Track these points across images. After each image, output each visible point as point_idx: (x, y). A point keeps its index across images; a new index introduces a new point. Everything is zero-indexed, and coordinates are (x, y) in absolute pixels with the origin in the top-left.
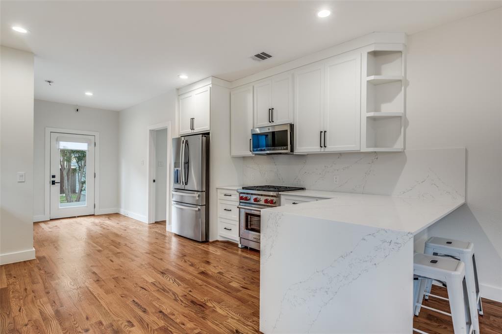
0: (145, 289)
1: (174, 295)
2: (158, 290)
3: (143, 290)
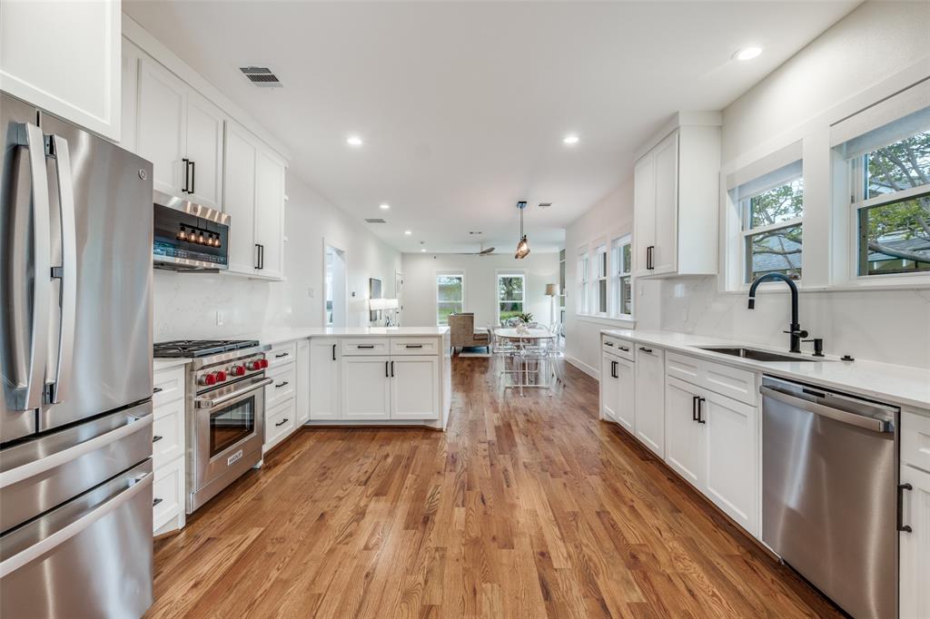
0: (483, 499)
1: (460, 476)
2: (468, 490)
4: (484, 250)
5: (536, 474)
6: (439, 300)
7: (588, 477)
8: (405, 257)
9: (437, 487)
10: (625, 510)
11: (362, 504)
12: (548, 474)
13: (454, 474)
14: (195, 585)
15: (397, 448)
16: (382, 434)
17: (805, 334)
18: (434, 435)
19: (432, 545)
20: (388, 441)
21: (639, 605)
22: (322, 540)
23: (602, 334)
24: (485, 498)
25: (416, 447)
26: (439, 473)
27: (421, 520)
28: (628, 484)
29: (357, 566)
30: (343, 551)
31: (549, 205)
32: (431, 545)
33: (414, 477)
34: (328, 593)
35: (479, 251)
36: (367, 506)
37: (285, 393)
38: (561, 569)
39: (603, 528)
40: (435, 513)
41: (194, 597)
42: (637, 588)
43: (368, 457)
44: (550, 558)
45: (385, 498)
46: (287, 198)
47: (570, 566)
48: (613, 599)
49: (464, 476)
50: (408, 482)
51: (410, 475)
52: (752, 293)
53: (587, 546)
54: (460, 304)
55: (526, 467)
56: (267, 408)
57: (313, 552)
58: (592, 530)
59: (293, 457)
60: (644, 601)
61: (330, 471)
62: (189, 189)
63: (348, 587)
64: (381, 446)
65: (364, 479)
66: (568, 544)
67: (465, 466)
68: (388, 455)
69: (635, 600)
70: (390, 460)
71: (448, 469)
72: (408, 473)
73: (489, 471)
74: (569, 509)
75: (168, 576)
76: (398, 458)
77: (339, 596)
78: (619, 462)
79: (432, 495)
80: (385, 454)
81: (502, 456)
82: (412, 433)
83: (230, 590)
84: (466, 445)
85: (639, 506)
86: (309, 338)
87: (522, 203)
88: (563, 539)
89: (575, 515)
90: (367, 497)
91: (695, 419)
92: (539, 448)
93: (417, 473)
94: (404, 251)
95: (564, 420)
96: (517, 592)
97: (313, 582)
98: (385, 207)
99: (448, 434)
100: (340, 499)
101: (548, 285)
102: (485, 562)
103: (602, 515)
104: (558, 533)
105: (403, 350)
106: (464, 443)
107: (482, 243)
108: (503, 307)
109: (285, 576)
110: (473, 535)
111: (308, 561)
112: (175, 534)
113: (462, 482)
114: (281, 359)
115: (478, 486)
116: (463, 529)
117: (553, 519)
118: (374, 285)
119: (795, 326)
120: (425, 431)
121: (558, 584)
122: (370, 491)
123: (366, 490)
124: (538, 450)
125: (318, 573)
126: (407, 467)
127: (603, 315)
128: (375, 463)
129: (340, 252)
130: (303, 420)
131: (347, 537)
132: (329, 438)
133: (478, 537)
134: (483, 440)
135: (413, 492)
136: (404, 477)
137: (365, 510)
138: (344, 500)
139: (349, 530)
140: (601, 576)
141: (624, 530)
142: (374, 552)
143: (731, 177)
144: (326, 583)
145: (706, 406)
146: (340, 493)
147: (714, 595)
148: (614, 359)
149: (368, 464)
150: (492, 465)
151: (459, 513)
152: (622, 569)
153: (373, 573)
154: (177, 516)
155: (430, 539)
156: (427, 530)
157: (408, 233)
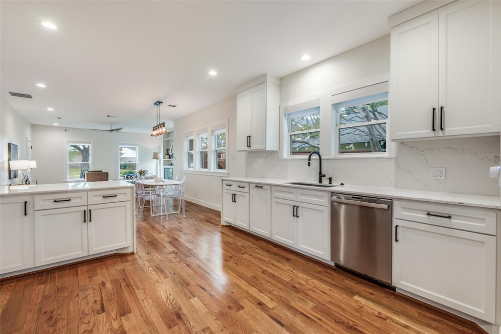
0: (201, 287)
1: (174, 279)
2: (187, 286)
3: (202, 287)
4: (113, 129)
6: (69, 162)
7: (242, 256)
8: (34, 127)
9: (164, 292)
10: (272, 266)
11: (115, 327)
13: (169, 280)
15: (107, 275)
17: (324, 176)
18: (130, 258)
21: (314, 307)
23: (223, 180)
25: (123, 270)
27: (175, 318)
28: (261, 254)
31: (175, 106)
32: (197, 329)
33: (142, 291)
36: (121, 326)
38: (274, 307)
39: (271, 279)
40: (179, 309)
42: (307, 300)
43: (85, 290)
44: (265, 304)
45: (131, 314)
47: (276, 304)
48: (304, 310)
49: (177, 278)
50: (140, 296)
51: (136, 291)
52: (309, 160)
53: (273, 290)
54: (88, 164)
58: (268, 282)
60: (315, 305)
61: (55, 314)
64: (90, 277)
65: (98, 307)
66: (266, 293)
67: (172, 272)
68: (103, 284)
69: (312, 306)
70: (109, 285)
71: (162, 277)
72: (134, 290)
73: (190, 270)
74: (250, 276)
76: (115, 282)
78: (249, 245)
79: (167, 298)
80: (100, 282)
81: (189, 258)
82: (109, 262)
84: (160, 259)
85: (275, 263)
87: (159, 103)
88: (261, 292)
89: (254, 277)
90: (115, 320)
91: (294, 216)
96: (268, 330)
98: (41, 85)
99: (140, 255)
101: (155, 153)
102: (237, 323)
103: (265, 272)
104: (256, 290)
105: (99, 200)
106: (157, 257)
107: (111, 124)
110: (216, 311)
113: (179, 282)
115: (192, 281)
116: (207, 310)
117: (247, 284)
118: (12, 149)
119: (320, 173)
121: (280, 316)
122: (113, 315)
123: (109, 315)
126: (129, 286)
127: (206, 170)
128: (97, 292)
133: (220, 311)
134: (168, 252)
136: (133, 294)
137: (123, 330)
140: (291, 302)
141: (280, 276)
143: (286, 109)
145: (300, 210)
147: (330, 290)
148: (234, 192)
149: (92, 296)
150: (188, 265)
151: (195, 301)
152: (295, 294)
155: (193, 327)
156: (185, 322)
157: (50, 109)
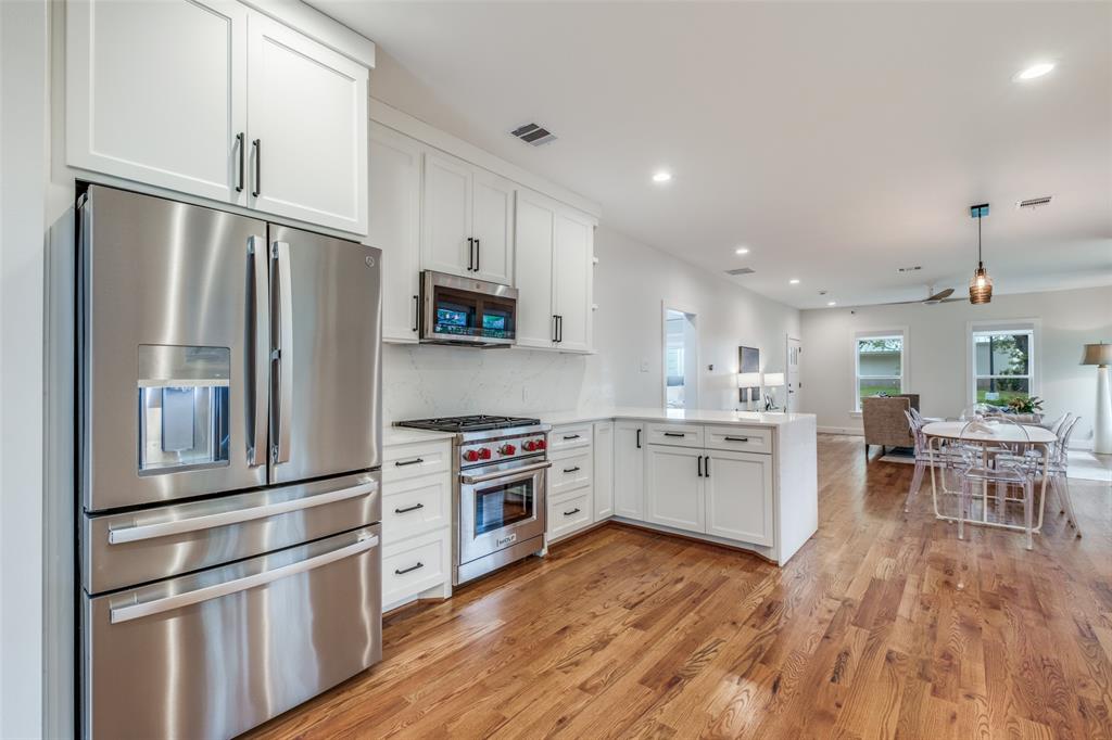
4: (934, 294)
5: (903, 678)
6: (859, 374)
8: (805, 315)
9: (718, 642)
11: (612, 632)
12: (930, 685)
13: (755, 631)
14: (422, 657)
15: (701, 572)
16: (692, 550)
18: (760, 568)
19: (659, 718)
20: (696, 559)
22: (547, 657)
24: (781, 684)
25: (725, 579)
26: (734, 623)
27: (668, 680)
29: (559, 704)
30: (556, 679)
31: (1046, 201)
33: (697, 618)
34: (513, 721)
35: (927, 297)
36: (616, 635)
37: (578, 480)
40: (691, 677)
41: (415, 667)
43: (656, 575)
45: (643, 632)
46: (596, 260)
49: (769, 641)
50: (683, 623)
51: (692, 614)
55: (889, 659)
56: (549, 492)
57: (530, 667)
59: (580, 553)
61: (605, 580)
62: (474, 266)
63: (534, 724)
64: (682, 564)
65: (634, 600)
67: (781, 625)
68: (682, 579)
70: (680, 586)
71: (751, 622)
72: (690, 611)
73: (815, 646)
75: (412, 639)
76: (693, 586)
77: (520, 730)
79: (704, 652)
80: (680, 576)
81: (854, 628)
82: (731, 559)
83: (441, 674)
84: (802, 596)
86: (613, 420)
87: (979, 209)
90: (623, 624)
92: (939, 634)
93: (703, 614)
94: (802, 306)
95: (1035, 599)
97: (508, 701)
98: (742, 251)
99: (784, 573)
100: (594, 616)
105: (720, 442)
106: (800, 591)
108: (981, 386)
109: (488, 683)
111: (519, 675)
112: (439, 602)
113: (761, 647)
114: (572, 441)
115: (781, 663)
116: (715, 716)
118: (749, 357)
120: (754, 559)
122: (633, 618)
123: (629, 614)
124: (934, 638)
125: (518, 694)
126: (695, 602)
128: (660, 584)
129: (690, 317)
130: (603, 514)
131: (571, 664)
132: (628, 541)
134: (835, 595)
135: (681, 638)
136: (682, 614)
137: (611, 639)
138: (597, 619)
139: (578, 657)
142: (587, 695)
144: (518, 708)
146: (598, 609)
149: (650, 584)
150: (827, 637)
153: (569, 722)
154: (442, 584)
155: (662, 710)
156: (667, 696)
157: (794, 282)
